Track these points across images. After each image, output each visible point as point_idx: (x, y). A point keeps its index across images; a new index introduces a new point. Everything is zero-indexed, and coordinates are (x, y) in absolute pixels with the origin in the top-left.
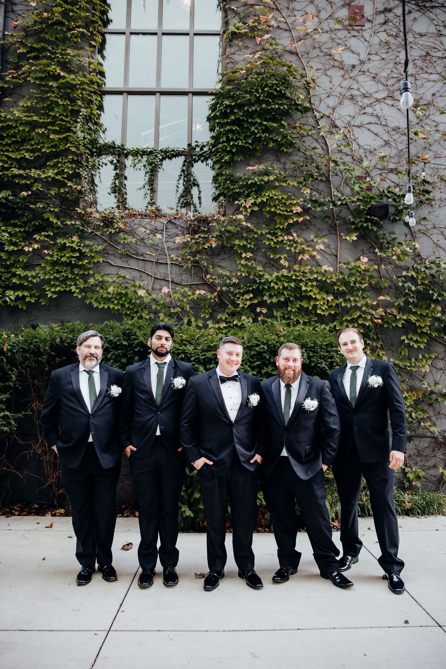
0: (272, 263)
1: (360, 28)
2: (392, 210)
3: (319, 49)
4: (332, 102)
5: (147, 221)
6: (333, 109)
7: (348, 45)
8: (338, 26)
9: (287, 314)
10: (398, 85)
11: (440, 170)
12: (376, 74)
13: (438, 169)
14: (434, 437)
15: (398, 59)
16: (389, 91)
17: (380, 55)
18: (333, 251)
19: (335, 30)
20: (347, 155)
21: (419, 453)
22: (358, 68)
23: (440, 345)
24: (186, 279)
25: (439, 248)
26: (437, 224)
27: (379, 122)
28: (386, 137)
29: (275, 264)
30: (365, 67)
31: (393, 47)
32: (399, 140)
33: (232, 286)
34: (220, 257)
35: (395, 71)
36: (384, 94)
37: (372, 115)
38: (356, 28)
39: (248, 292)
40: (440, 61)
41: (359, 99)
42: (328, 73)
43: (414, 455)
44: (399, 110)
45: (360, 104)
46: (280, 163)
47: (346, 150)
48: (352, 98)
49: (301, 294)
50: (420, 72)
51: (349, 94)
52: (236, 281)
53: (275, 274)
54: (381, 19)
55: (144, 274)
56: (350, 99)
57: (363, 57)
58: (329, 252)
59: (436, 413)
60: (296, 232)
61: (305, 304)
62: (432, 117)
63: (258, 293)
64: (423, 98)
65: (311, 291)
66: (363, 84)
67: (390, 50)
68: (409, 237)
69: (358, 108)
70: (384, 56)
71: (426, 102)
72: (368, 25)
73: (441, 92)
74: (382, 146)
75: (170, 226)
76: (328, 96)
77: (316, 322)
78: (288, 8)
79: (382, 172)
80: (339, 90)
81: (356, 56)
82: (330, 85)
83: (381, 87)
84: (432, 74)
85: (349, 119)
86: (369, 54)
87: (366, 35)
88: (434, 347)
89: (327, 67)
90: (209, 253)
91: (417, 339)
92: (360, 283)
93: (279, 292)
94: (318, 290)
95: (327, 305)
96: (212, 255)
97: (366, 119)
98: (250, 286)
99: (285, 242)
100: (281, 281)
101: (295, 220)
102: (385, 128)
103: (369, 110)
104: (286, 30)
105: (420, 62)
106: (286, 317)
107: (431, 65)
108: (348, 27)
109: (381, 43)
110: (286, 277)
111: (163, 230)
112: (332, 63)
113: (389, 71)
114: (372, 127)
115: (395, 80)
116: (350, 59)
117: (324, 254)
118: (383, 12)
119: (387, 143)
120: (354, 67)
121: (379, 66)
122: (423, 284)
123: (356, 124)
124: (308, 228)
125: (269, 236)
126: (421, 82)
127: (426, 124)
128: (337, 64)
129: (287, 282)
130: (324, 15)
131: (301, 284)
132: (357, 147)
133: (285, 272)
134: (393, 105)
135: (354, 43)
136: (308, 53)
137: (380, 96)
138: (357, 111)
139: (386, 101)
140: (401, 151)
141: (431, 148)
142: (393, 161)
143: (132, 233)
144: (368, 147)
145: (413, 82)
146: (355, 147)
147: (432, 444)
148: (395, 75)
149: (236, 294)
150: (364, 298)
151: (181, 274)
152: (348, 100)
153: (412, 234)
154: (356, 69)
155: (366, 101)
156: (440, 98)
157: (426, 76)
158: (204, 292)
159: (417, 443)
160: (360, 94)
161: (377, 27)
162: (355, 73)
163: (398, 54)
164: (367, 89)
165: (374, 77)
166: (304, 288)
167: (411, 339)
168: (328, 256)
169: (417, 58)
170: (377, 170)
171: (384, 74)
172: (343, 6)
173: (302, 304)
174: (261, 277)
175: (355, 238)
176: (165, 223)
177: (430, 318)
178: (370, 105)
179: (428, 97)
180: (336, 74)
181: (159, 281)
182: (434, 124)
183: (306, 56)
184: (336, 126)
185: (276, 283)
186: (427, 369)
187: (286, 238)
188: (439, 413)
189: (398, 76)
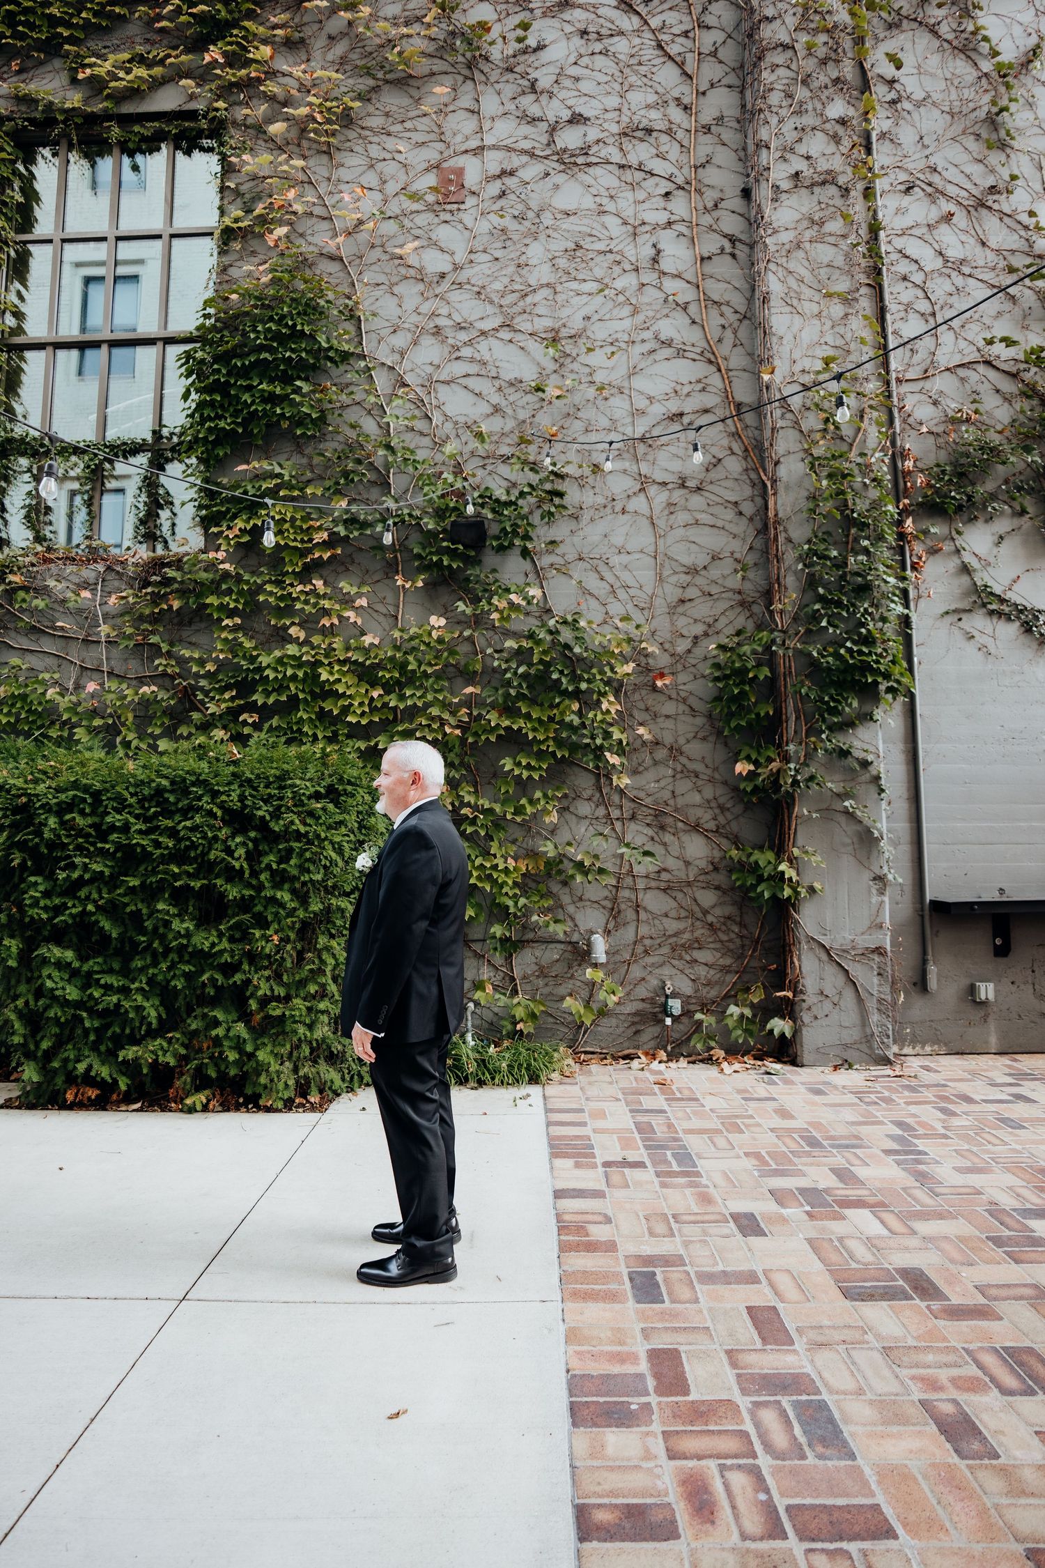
0: (281, 633)
1: (456, 206)
2: (494, 529)
3: (380, 249)
4: (400, 340)
5: (70, 569)
6: (402, 354)
7: (434, 237)
8: (416, 206)
9: (297, 723)
10: (521, 304)
11: (594, 455)
12: (483, 287)
13: (589, 451)
14: (570, 943)
15: (524, 257)
16: (506, 315)
17: (492, 252)
18: (392, 609)
19: (412, 213)
20: (422, 434)
21: (542, 972)
22: (449, 279)
23: (585, 773)
24: (134, 667)
25: (588, 597)
26: (585, 551)
27: (482, 373)
28: (496, 399)
29: (282, 637)
30: (463, 276)
31: (515, 237)
32: (520, 403)
33: (203, 677)
34: (193, 627)
35: (518, 279)
36: (496, 322)
37: (472, 360)
38: (448, 207)
39: (227, 688)
40: (601, 257)
41: (449, 332)
42: (396, 290)
43: (533, 974)
44: (522, 348)
45: (451, 341)
46: (303, 455)
47: (420, 425)
48: (438, 331)
49: (322, 688)
50: (563, 280)
51: (432, 325)
52: (210, 667)
53: (277, 653)
54: (494, 188)
55: (65, 662)
56: (433, 334)
57: (460, 257)
58: (384, 611)
59: (576, 899)
60: (321, 577)
61: (327, 706)
62: (582, 359)
63: (245, 687)
64: (568, 324)
65: (339, 681)
66: (458, 306)
67: (508, 243)
68: (532, 577)
69: (447, 350)
70: (498, 254)
71: (573, 332)
72: (470, 201)
73: (601, 312)
74: (488, 416)
75: (110, 576)
76: (395, 331)
77: (349, 736)
78: (329, 179)
79: (487, 461)
80: (415, 318)
81: (447, 257)
82: (398, 311)
83: (490, 309)
84: (585, 281)
85: (429, 369)
86: (471, 252)
87: (467, 218)
88: (573, 778)
89: (395, 279)
90: (175, 621)
91: (529, 764)
92: (430, 664)
93: (281, 686)
94: (356, 680)
95: (370, 705)
96: (181, 624)
97: (459, 368)
98: (232, 677)
99: (294, 595)
100: (284, 664)
101: (317, 555)
102: (497, 383)
103: (466, 352)
104: (325, 219)
105: (565, 261)
106: (295, 728)
107: (584, 265)
108: (436, 207)
109: (494, 231)
110: (293, 657)
111: (96, 584)
112: (403, 271)
113: (506, 281)
114: (470, 382)
115: (517, 295)
116: (435, 262)
117: (375, 615)
118: (499, 177)
119: (497, 409)
120: (443, 276)
121: (489, 272)
122: (541, 661)
123: (442, 379)
124: (348, 570)
125: (268, 588)
126: (564, 297)
127: (572, 371)
128: (412, 272)
129: (292, 666)
130: (392, 188)
131: (320, 670)
132: (442, 418)
133: (292, 650)
134: (510, 341)
135: (444, 234)
136: (361, 257)
137: (487, 325)
138: (446, 355)
139: (499, 335)
140: (524, 422)
141: (580, 414)
142: (508, 441)
143: (43, 591)
144: (462, 419)
145: (551, 298)
146: (437, 418)
147: (567, 955)
148: (517, 287)
149: (210, 691)
150: (436, 691)
151: (126, 660)
152: (430, 337)
153: (537, 572)
154: (446, 280)
155: (463, 336)
156: (599, 324)
157: (574, 285)
158: (154, 688)
159: (538, 953)
160: (452, 323)
161: (486, 204)
162: (446, 285)
163: (523, 250)
164: (465, 314)
165: (479, 293)
166: (324, 677)
167: (519, 764)
168: (381, 619)
169: (557, 254)
170: (478, 459)
171: (498, 286)
172: (427, 170)
173: (323, 705)
174: (253, 659)
175: (420, 584)
176: (102, 570)
177: (557, 723)
178: (469, 343)
179: (576, 324)
180: (410, 291)
181: (89, 673)
182: (587, 370)
183: (358, 261)
184: (405, 385)
185: (276, 670)
186: (553, 818)
187: (300, 588)
188: (581, 899)
189: (523, 287)
